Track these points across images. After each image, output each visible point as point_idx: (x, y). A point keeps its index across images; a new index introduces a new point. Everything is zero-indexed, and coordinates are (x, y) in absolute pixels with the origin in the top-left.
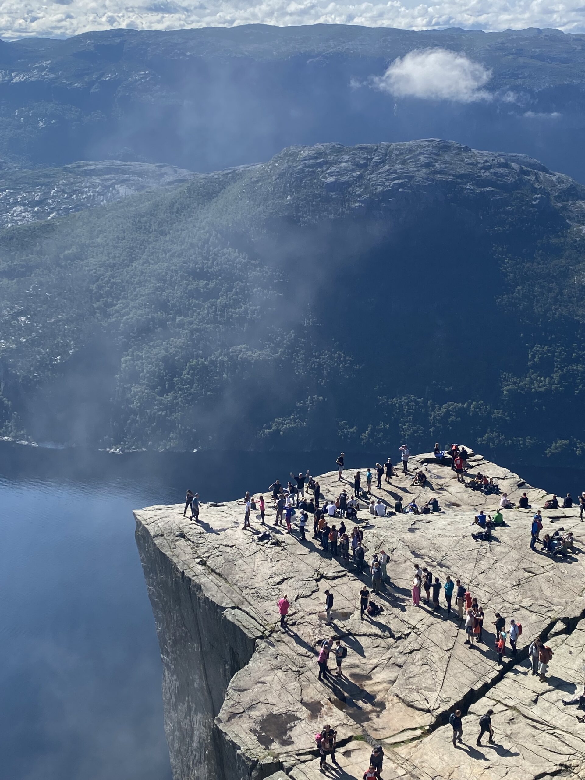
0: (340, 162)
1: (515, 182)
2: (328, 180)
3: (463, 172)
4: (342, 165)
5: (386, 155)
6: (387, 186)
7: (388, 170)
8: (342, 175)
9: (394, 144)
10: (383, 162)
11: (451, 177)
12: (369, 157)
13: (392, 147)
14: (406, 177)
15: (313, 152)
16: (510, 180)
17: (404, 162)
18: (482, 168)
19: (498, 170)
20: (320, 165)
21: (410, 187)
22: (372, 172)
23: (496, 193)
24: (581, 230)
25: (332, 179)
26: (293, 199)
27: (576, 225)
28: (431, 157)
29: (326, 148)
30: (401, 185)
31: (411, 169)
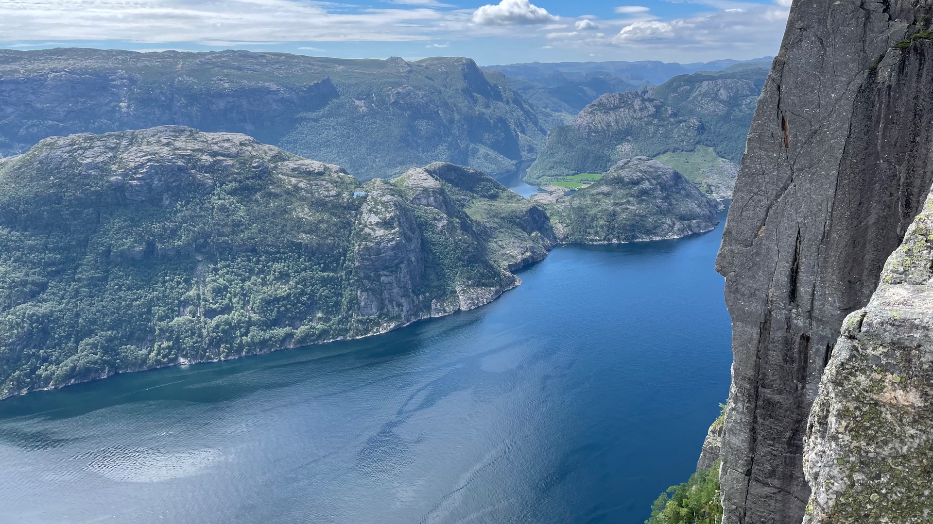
0: (93, 147)
1: (238, 152)
2: (84, 162)
3: (197, 147)
4: (96, 149)
5: (133, 138)
6: (137, 162)
7: (136, 150)
8: (97, 157)
9: (137, 131)
10: (131, 144)
11: (189, 151)
12: (118, 142)
13: (136, 133)
14: (151, 154)
15: (68, 141)
16: (234, 150)
17: (149, 143)
18: (211, 144)
19: (223, 144)
20: (76, 150)
21: (158, 161)
22: (123, 153)
23: (225, 160)
24: (291, 181)
25: (89, 160)
26: (56, 179)
27: (286, 177)
28: (170, 138)
29: (79, 137)
30: (149, 160)
31: (155, 148)
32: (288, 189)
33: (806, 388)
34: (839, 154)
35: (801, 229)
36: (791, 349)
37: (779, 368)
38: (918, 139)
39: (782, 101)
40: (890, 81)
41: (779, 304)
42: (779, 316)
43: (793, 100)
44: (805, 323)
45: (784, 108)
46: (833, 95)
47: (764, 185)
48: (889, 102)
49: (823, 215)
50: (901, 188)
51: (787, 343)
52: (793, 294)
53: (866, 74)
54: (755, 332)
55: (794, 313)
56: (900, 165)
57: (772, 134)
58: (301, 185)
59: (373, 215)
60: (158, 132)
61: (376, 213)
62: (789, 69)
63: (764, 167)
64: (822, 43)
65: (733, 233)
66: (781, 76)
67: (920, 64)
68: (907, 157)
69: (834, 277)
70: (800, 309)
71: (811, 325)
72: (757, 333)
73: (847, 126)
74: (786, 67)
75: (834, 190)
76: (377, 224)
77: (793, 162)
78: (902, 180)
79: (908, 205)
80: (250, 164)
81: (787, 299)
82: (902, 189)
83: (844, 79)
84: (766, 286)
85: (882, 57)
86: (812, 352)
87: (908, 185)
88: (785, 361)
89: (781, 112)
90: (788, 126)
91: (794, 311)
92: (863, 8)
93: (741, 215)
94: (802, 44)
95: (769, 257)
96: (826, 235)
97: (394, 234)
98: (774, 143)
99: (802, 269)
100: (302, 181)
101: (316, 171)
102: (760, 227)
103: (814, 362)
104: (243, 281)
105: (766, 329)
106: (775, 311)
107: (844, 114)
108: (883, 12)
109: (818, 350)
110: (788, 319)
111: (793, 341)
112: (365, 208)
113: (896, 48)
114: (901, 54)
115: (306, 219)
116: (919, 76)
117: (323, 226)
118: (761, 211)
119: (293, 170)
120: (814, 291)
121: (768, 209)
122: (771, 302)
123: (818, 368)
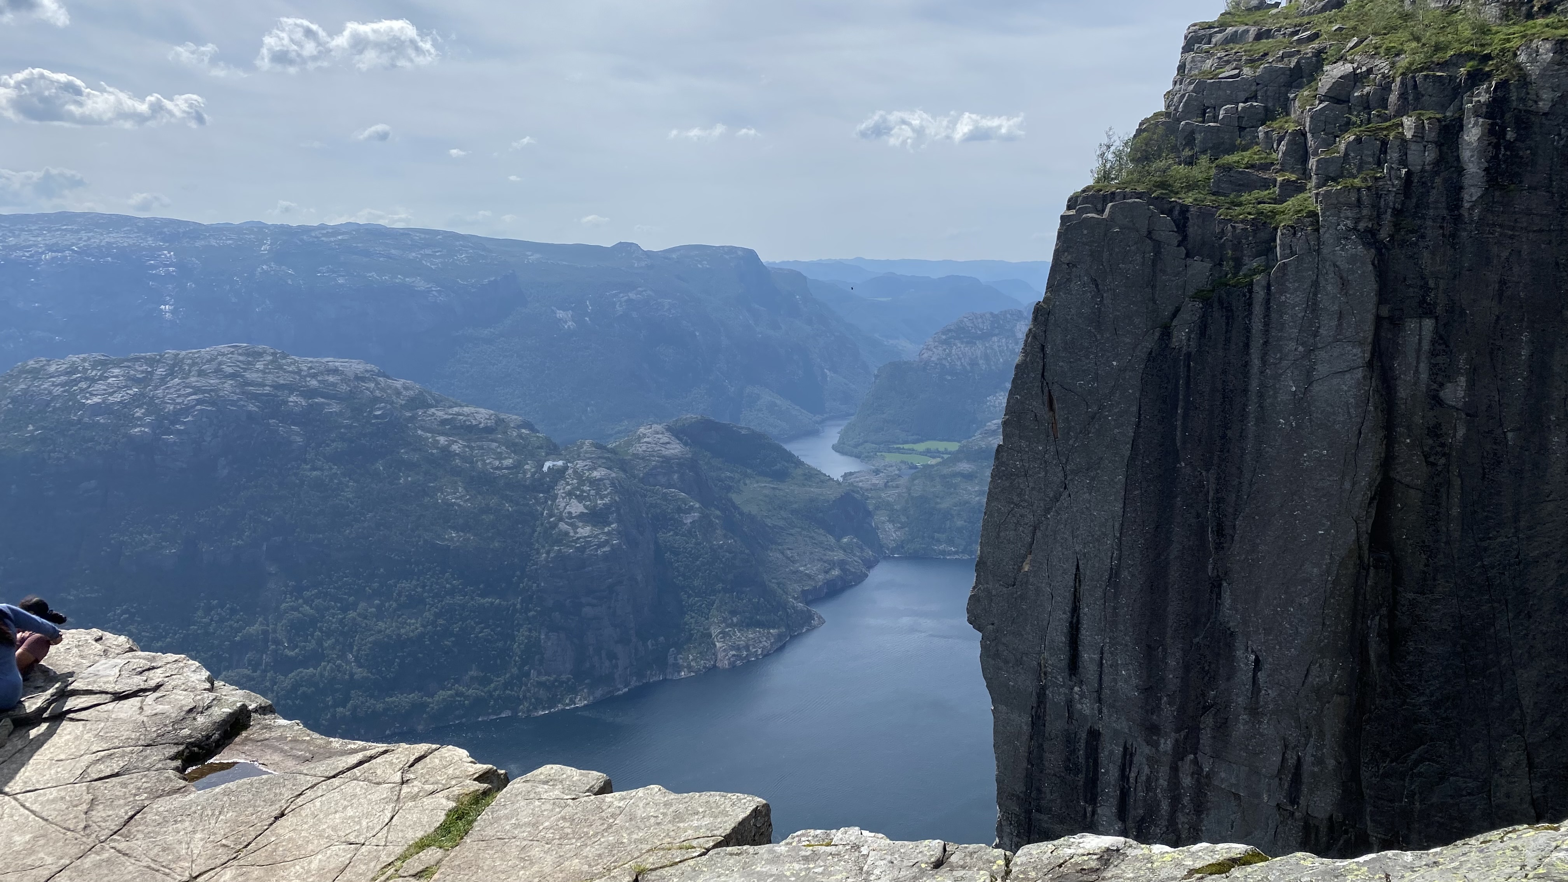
0: (107, 378)
1: (350, 391)
2: (89, 401)
3: (282, 382)
4: (110, 380)
5: (174, 366)
6: (179, 404)
7: (178, 384)
8: (111, 394)
9: (184, 352)
10: (171, 374)
11: (267, 388)
12: (149, 369)
13: (180, 356)
14: (205, 391)
15: (65, 366)
16: (344, 388)
17: (201, 373)
18: (306, 376)
19: (326, 378)
20: (76, 382)
21: (213, 403)
22: (156, 388)
23: (329, 405)
24: (438, 442)
25: (97, 399)
26: (37, 430)
27: (429, 435)
28: (238, 366)
29: (84, 360)
30: (199, 402)
31: (212, 381)
32: (432, 454)
33: (1098, 814)
34: (1126, 450)
35: (1080, 563)
36: (1074, 750)
37: (1058, 780)
38: (1229, 433)
39: (1047, 367)
40: (1189, 346)
41: (1056, 678)
42: (1056, 696)
43: (1062, 367)
44: (1093, 709)
45: (1051, 378)
46: (1115, 363)
47: (1027, 493)
48: (1188, 376)
49: (1109, 542)
50: (1210, 505)
51: (1070, 740)
52: (1074, 665)
53: (1157, 335)
54: (1022, 721)
55: (1077, 694)
56: (1208, 471)
57: (1036, 416)
58: (455, 447)
59: (574, 501)
60: (218, 355)
61: (580, 499)
62: (1055, 320)
63: (1027, 465)
64: (1097, 286)
65: (989, 564)
66: (1045, 331)
67: (1227, 324)
68: (1216, 460)
69: (1128, 638)
70: (1084, 687)
71: (1100, 712)
72: (1026, 724)
73: (1134, 409)
74: (1052, 319)
75: (1122, 506)
76: (581, 516)
77: (1065, 460)
78: (1211, 493)
79: (1220, 531)
80: (371, 412)
81: (1067, 670)
82: (1212, 508)
83: (1128, 340)
84: (1038, 649)
85: (1177, 310)
86: (1103, 756)
87: (1219, 501)
88: (1067, 769)
89: (1047, 383)
90: (1056, 406)
91: (1076, 689)
92: (1151, 239)
93: (998, 537)
94: (1071, 286)
95: (1039, 602)
96: (1114, 574)
97: (609, 534)
98: (1038, 429)
99: (1085, 624)
100: (456, 442)
101: (482, 426)
102: (1025, 557)
103: (1107, 772)
104: (345, 610)
105: (1039, 717)
106: (1051, 689)
107: (1130, 391)
108: (1179, 246)
109: (1111, 753)
110: (1070, 703)
111: (1078, 737)
112: (561, 489)
113: (1193, 298)
114: (1201, 308)
115: (459, 505)
116: (1228, 340)
117: (488, 518)
118: (1026, 531)
119: (444, 422)
120: (1101, 658)
121: (1035, 528)
122: (1045, 674)
123: (1113, 782)
